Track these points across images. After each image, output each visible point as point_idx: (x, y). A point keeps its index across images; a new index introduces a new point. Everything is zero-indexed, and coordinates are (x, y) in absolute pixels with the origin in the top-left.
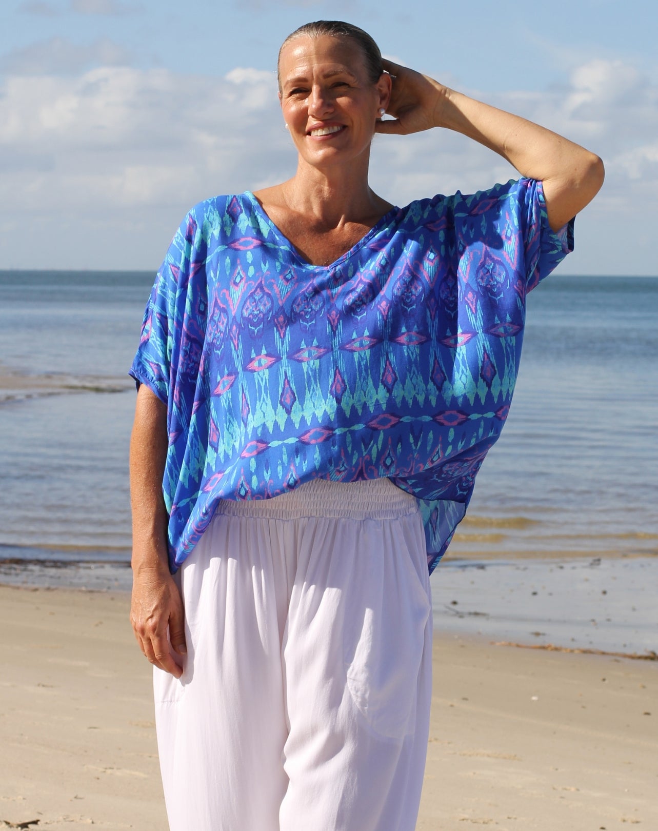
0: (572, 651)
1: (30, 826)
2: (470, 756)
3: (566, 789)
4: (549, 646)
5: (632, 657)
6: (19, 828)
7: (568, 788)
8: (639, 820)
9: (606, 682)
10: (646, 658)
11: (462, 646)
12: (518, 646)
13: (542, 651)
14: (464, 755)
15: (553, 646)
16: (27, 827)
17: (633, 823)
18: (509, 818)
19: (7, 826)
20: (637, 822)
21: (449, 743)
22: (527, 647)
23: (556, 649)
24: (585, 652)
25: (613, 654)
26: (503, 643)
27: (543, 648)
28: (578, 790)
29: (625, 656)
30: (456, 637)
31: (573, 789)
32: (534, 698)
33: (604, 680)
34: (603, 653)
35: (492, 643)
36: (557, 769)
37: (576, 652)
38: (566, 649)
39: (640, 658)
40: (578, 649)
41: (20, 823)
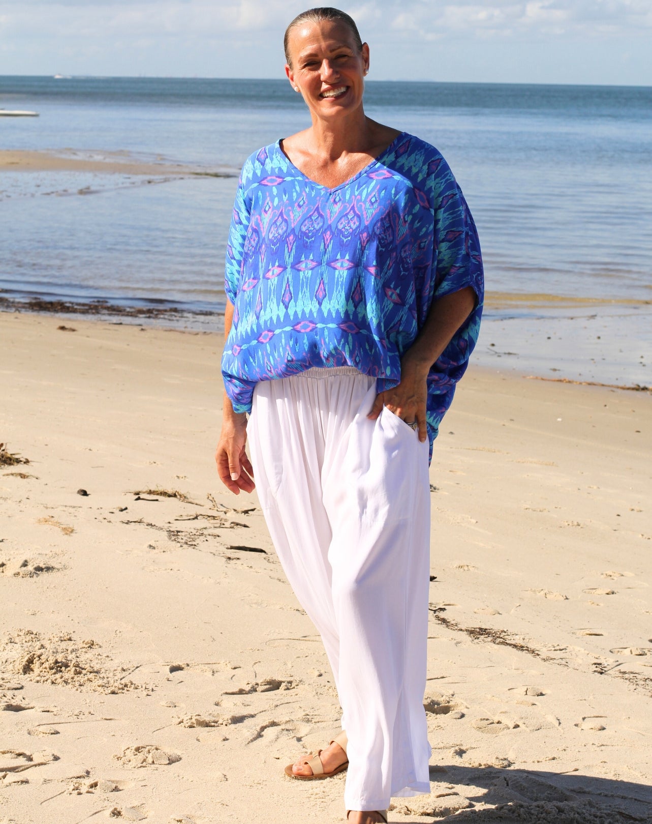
0: (581, 383)
1: (249, 512)
2: (523, 463)
3: (590, 487)
4: (565, 380)
5: (623, 388)
6: (243, 514)
7: (592, 486)
8: (642, 510)
9: (607, 407)
10: (633, 389)
11: (504, 379)
12: (542, 379)
13: (559, 383)
14: (519, 462)
15: (567, 380)
16: (248, 513)
17: (638, 511)
18: (556, 508)
19: (235, 512)
20: (641, 511)
21: (507, 453)
22: (549, 380)
23: (569, 382)
24: (589, 384)
25: (609, 386)
26: (531, 377)
27: (560, 381)
28: (599, 488)
29: (618, 387)
30: (498, 372)
31: (595, 487)
32: (559, 420)
33: (606, 406)
34: (603, 385)
35: (524, 377)
36: (582, 473)
37: (584, 384)
38: (576, 382)
39: (629, 389)
40: (585, 382)
41: (243, 510)
